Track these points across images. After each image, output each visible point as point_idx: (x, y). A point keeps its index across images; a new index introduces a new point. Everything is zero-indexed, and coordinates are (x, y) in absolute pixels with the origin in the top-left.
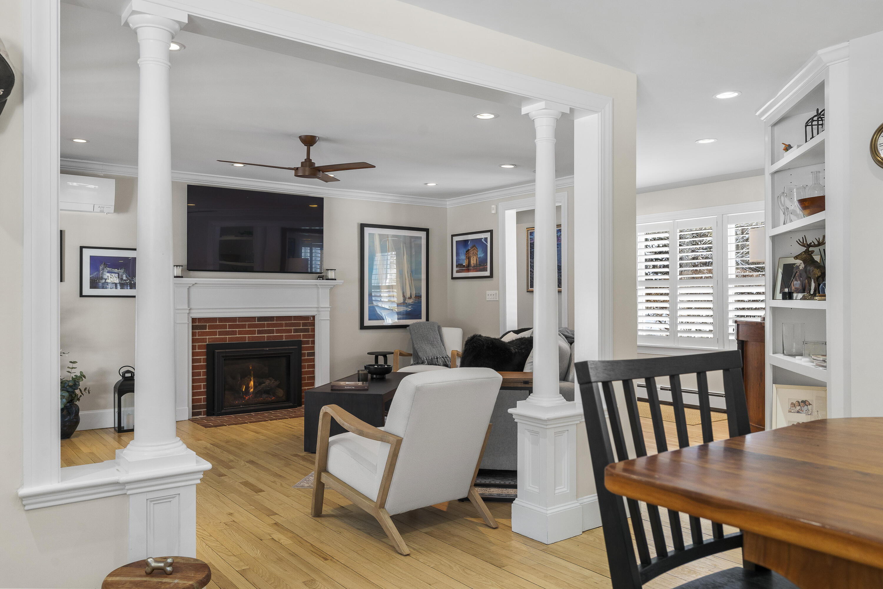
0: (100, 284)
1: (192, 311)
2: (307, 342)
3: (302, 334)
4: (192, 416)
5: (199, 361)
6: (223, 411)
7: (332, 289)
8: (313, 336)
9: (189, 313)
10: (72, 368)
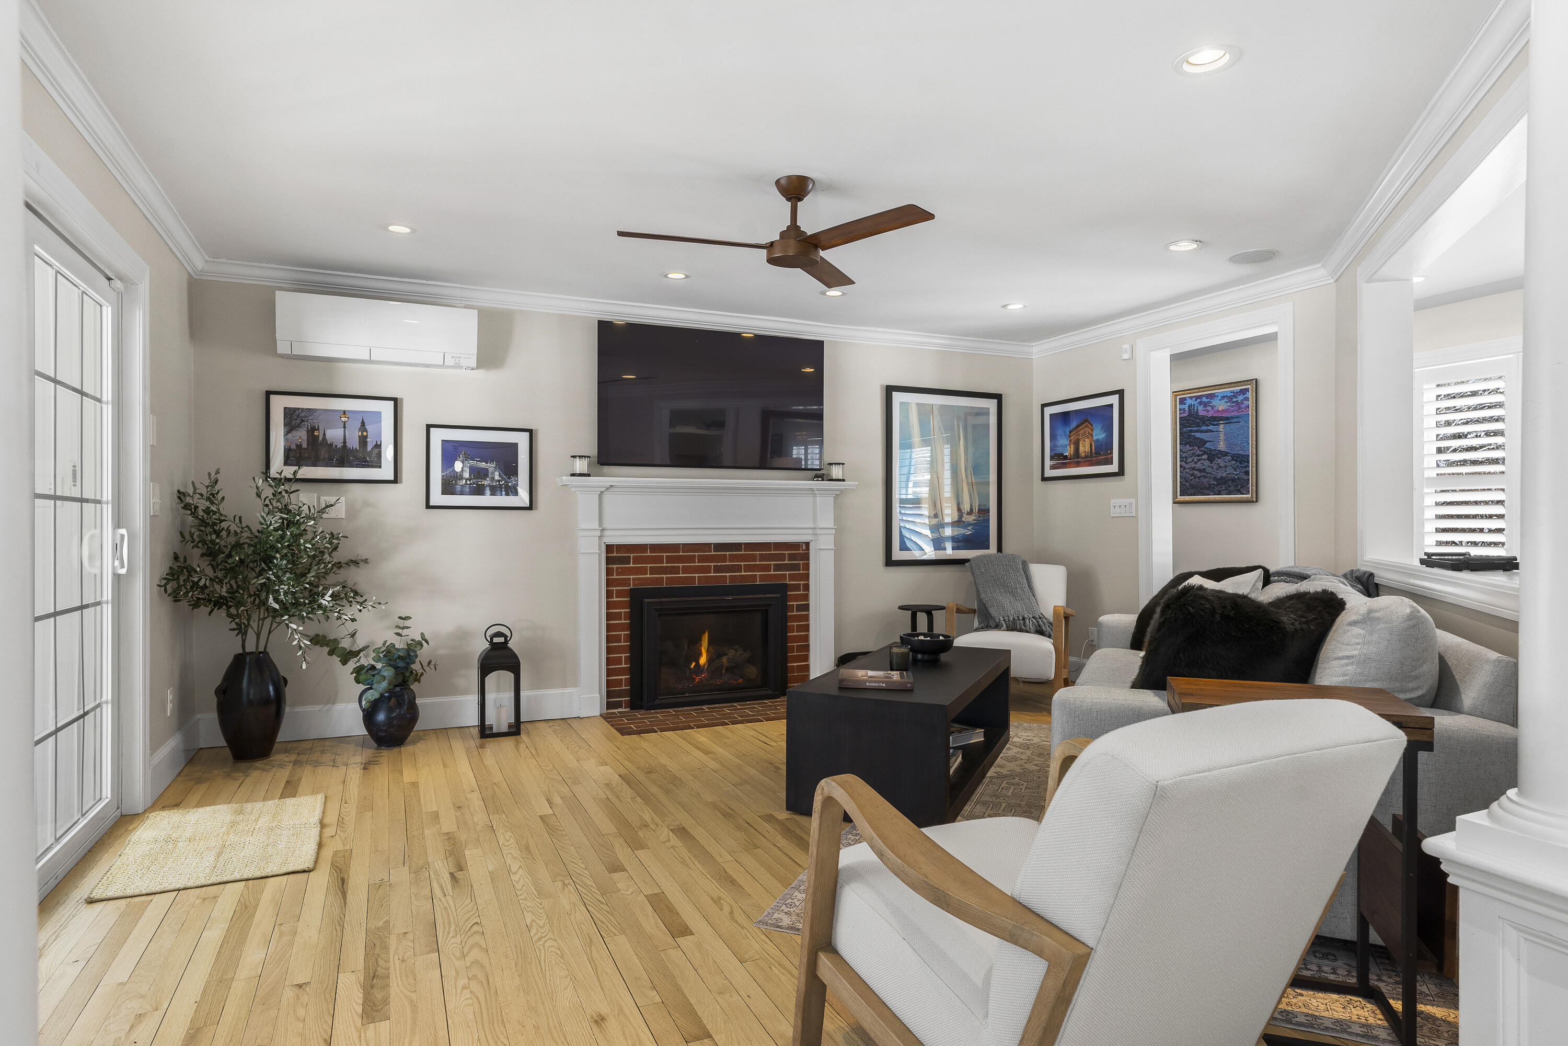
0: (458, 488)
1: (606, 533)
2: (797, 588)
3: (788, 573)
4: (607, 709)
5: (618, 616)
6: (657, 702)
7: (838, 496)
8: (807, 577)
9: (600, 537)
10: (403, 628)
